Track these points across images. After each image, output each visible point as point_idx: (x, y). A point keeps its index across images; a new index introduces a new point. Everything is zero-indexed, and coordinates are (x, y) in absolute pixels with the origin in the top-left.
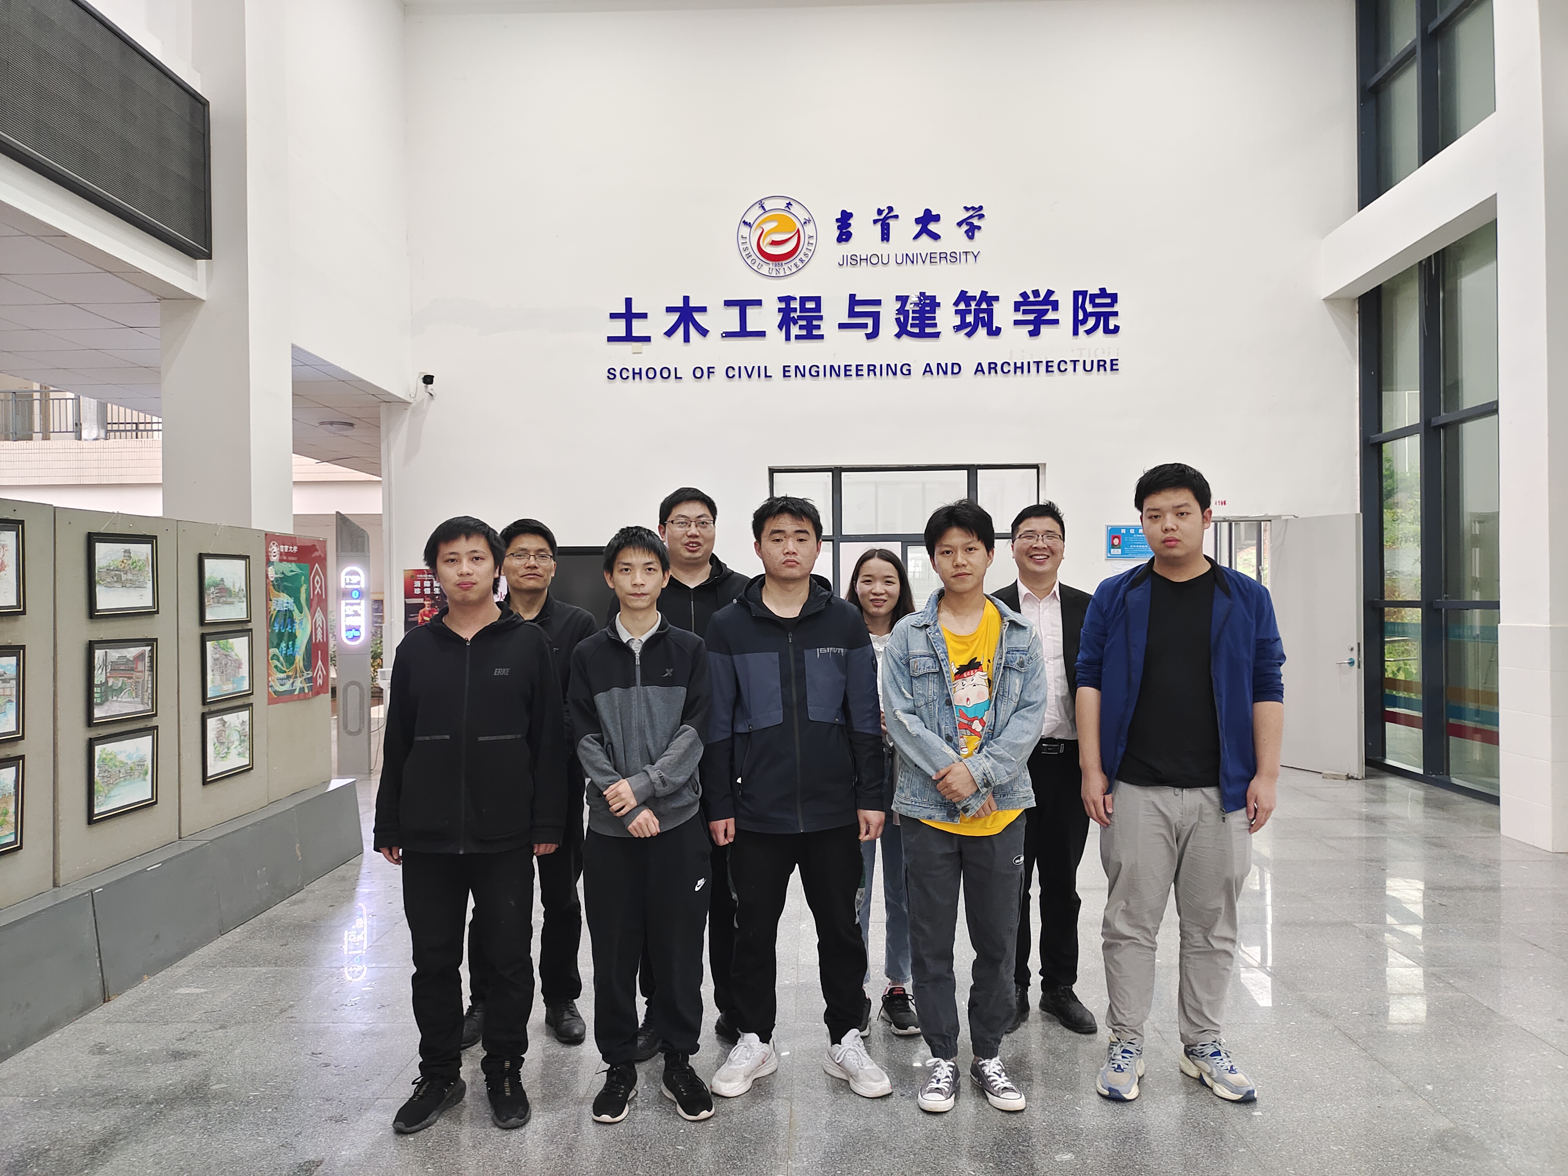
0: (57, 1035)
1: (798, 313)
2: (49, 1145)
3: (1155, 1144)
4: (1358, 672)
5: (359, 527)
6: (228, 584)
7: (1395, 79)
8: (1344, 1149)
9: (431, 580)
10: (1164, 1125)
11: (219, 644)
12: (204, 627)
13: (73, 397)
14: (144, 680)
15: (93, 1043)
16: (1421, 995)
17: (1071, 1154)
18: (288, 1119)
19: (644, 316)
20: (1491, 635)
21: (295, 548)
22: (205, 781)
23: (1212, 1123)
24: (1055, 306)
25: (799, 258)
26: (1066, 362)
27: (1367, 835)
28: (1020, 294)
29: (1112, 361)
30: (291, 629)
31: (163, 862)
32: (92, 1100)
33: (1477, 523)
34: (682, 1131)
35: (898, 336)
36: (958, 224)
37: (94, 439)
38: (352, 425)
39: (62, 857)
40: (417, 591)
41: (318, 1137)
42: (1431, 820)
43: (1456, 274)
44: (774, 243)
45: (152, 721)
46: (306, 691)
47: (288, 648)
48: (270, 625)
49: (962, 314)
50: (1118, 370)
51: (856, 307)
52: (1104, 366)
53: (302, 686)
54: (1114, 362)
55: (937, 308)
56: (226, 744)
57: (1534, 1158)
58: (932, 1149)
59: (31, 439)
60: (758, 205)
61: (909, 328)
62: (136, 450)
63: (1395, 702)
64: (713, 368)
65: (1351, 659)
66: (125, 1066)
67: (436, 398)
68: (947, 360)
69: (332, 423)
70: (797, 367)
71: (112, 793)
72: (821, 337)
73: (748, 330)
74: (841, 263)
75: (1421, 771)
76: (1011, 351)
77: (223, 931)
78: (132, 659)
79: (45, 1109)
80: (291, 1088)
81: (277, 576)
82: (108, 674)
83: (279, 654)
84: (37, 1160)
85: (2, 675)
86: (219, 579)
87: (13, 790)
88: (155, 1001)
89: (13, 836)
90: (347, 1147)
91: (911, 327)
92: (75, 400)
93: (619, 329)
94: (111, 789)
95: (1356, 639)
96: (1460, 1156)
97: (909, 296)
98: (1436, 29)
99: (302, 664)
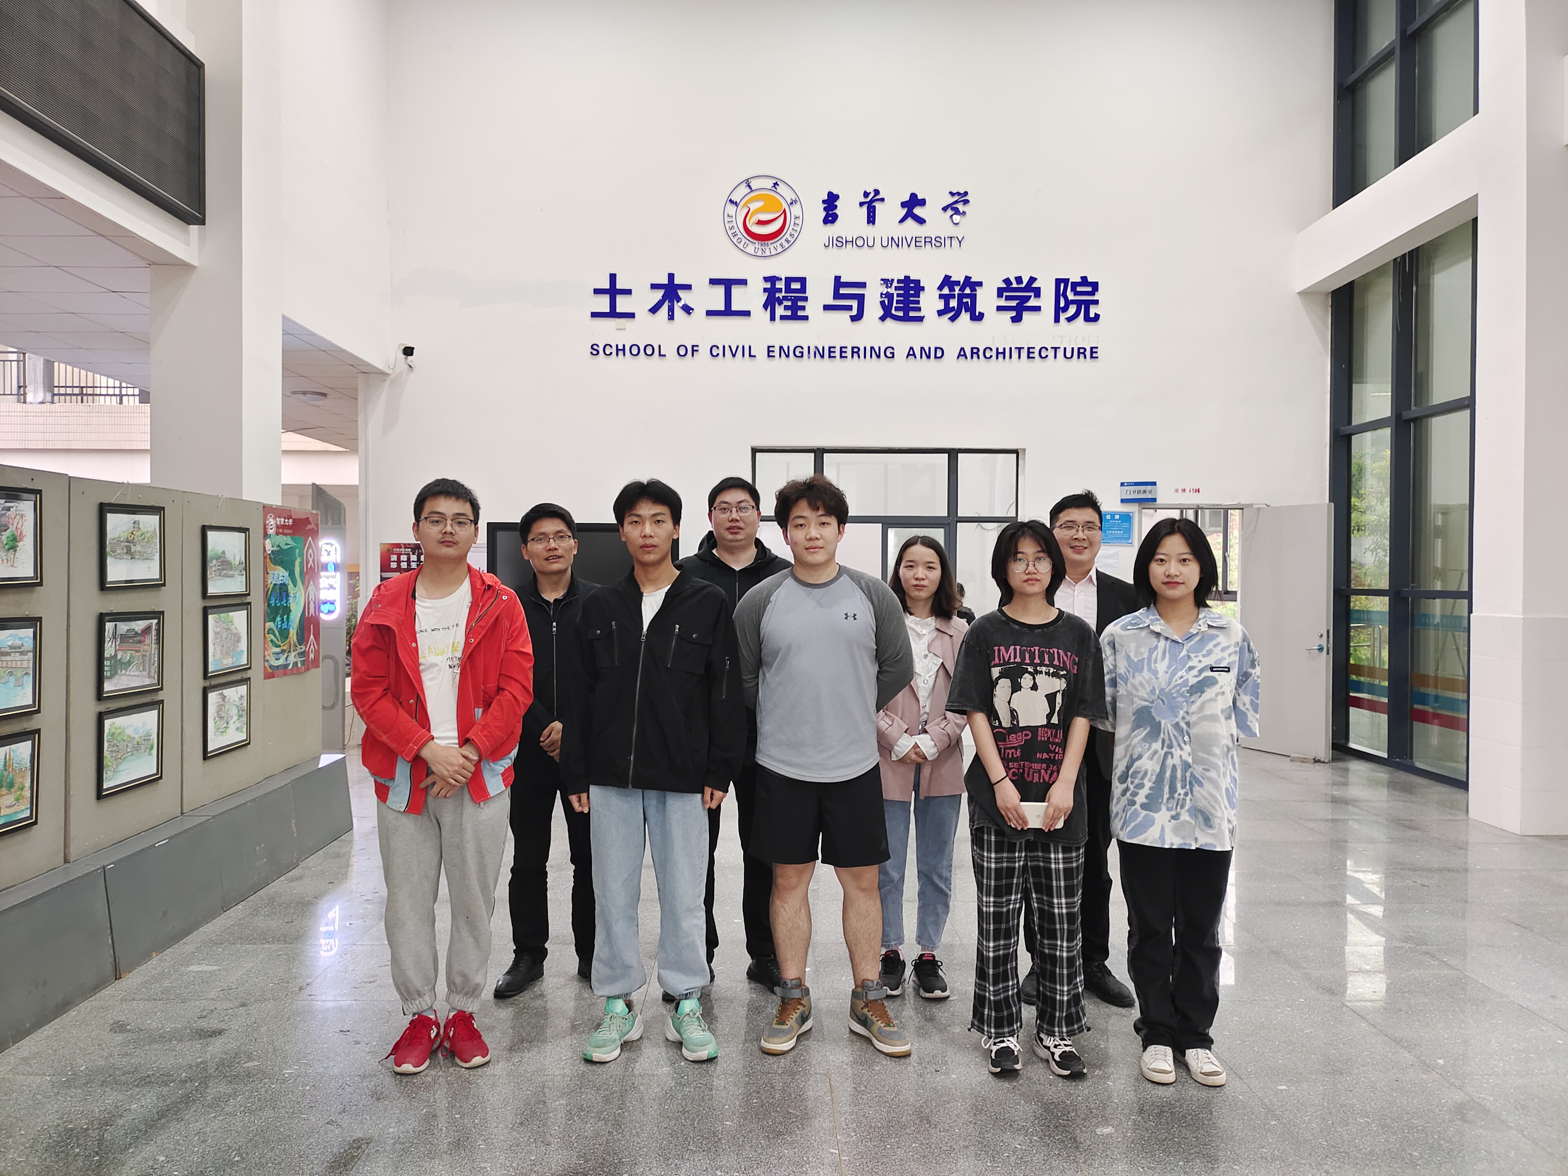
0: (73, 1013)
1: (783, 294)
2: (87, 1124)
3: (1190, 1117)
4: (1327, 657)
5: (335, 499)
6: (229, 556)
7: (1372, 78)
8: (1370, 1121)
9: (408, 555)
10: (1195, 1099)
11: (220, 618)
12: (206, 600)
13: (18, 359)
14: (151, 654)
15: (112, 1021)
16: (1383, 972)
17: (1111, 1128)
19: (628, 292)
21: (291, 521)
22: (206, 756)
23: (1241, 1097)
24: (1037, 292)
26: (1047, 349)
27: (1333, 817)
28: (1003, 281)
29: (1092, 348)
30: (286, 603)
31: (170, 838)
32: (123, 1078)
34: (727, 1107)
35: (883, 319)
36: (943, 209)
37: (40, 403)
38: (324, 395)
39: (73, 831)
40: (394, 565)
42: (1400, 803)
43: (1431, 272)
44: (760, 223)
45: (156, 695)
46: (299, 665)
47: (283, 622)
48: (267, 599)
49: (946, 298)
50: (1097, 357)
51: (841, 289)
52: (1084, 353)
53: (295, 660)
54: (1094, 350)
55: (921, 292)
56: (226, 718)
57: (1549, 1129)
58: (975, 1123)
61: (893, 312)
62: (83, 414)
63: (1359, 687)
64: (697, 346)
65: (1320, 646)
66: (150, 1043)
67: (416, 370)
68: (930, 343)
69: (304, 393)
70: (781, 348)
71: (121, 768)
72: (806, 318)
73: (733, 309)
74: (827, 245)
75: (1385, 755)
76: (993, 336)
77: (225, 908)
78: (140, 632)
79: (76, 1088)
80: (325, 1065)
81: (274, 549)
82: (117, 647)
83: (275, 629)
84: (77, 1140)
85: (20, 648)
86: (221, 551)
87: (29, 765)
88: (168, 978)
89: (29, 811)
90: (394, 1125)
91: (895, 310)
92: (21, 362)
93: (603, 304)
94: (120, 763)
95: (1325, 625)
96: (1480, 1127)
97: (892, 280)
98: (1415, 32)
99: (295, 639)
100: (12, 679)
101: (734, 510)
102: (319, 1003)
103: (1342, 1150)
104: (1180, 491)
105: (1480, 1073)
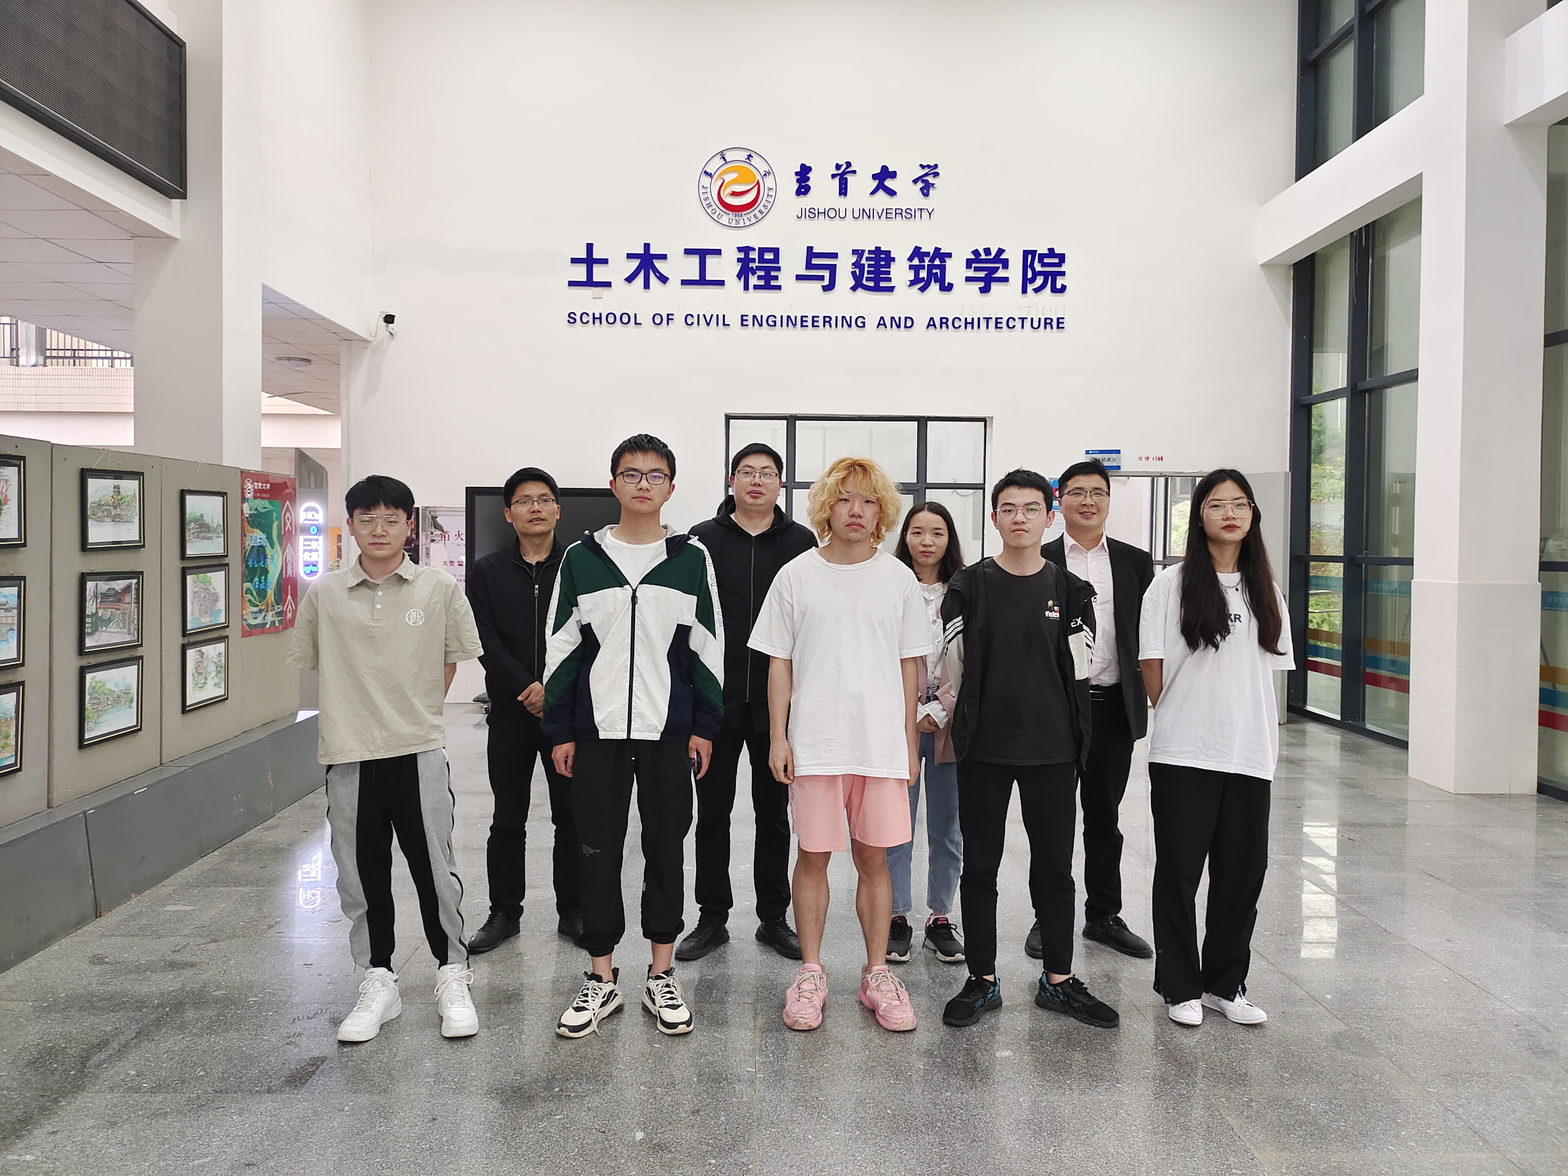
0: (55, 947)
1: (757, 264)
2: (65, 1043)
5: (318, 464)
6: (207, 520)
7: (1333, 54)
11: (198, 578)
12: (184, 561)
13: (11, 322)
14: (130, 612)
15: (91, 955)
17: (1010, 1051)
18: (289, 1021)
19: (605, 261)
20: (1405, 589)
21: (268, 485)
22: (185, 710)
23: (1135, 1026)
24: (1005, 264)
25: (758, 209)
26: (1014, 319)
27: (1286, 776)
28: (972, 252)
29: (1058, 319)
30: (264, 564)
31: (149, 787)
32: (100, 1004)
33: (1398, 484)
35: (854, 289)
36: (913, 181)
37: (32, 366)
38: (309, 361)
39: (55, 779)
41: (320, 1036)
43: (1385, 242)
44: (734, 194)
45: (136, 651)
46: (277, 624)
47: (260, 582)
48: (245, 560)
49: (916, 269)
50: (1063, 328)
51: (813, 259)
52: (1050, 323)
53: (273, 619)
54: (1061, 321)
55: (892, 263)
56: (204, 674)
60: (719, 155)
61: (864, 282)
62: (75, 377)
63: (1317, 651)
64: (673, 315)
66: (126, 973)
67: (396, 337)
68: (900, 313)
69: (289, 359)
70: (754, 317)
71: (102, 719)
72: (779, 288)
73: (707, 278)
74: (800, 216)
75: (1338, 718)
76: (962, 307)
77: (202, 855)
78: (120, 591)
79: (56, 1012)
80: (288, 994)
81: (251, 512)
82: (98, 605)
83: (252, 589)
84: (56, 1057)
85: (4, 605)
86: (199, 514)
87: (14, 716)
88: (145, 917)
89: (13, 758)
91: (866, 280)
92: (14, 325)
93: (580, 273)
94: (100, 715)
96: (1352, 1053)
97: (863, 251)
98: (1373, 9)
99: (273, 599)
102: (286, 939)
103: (1219, 1072)
104: (1144, 459)
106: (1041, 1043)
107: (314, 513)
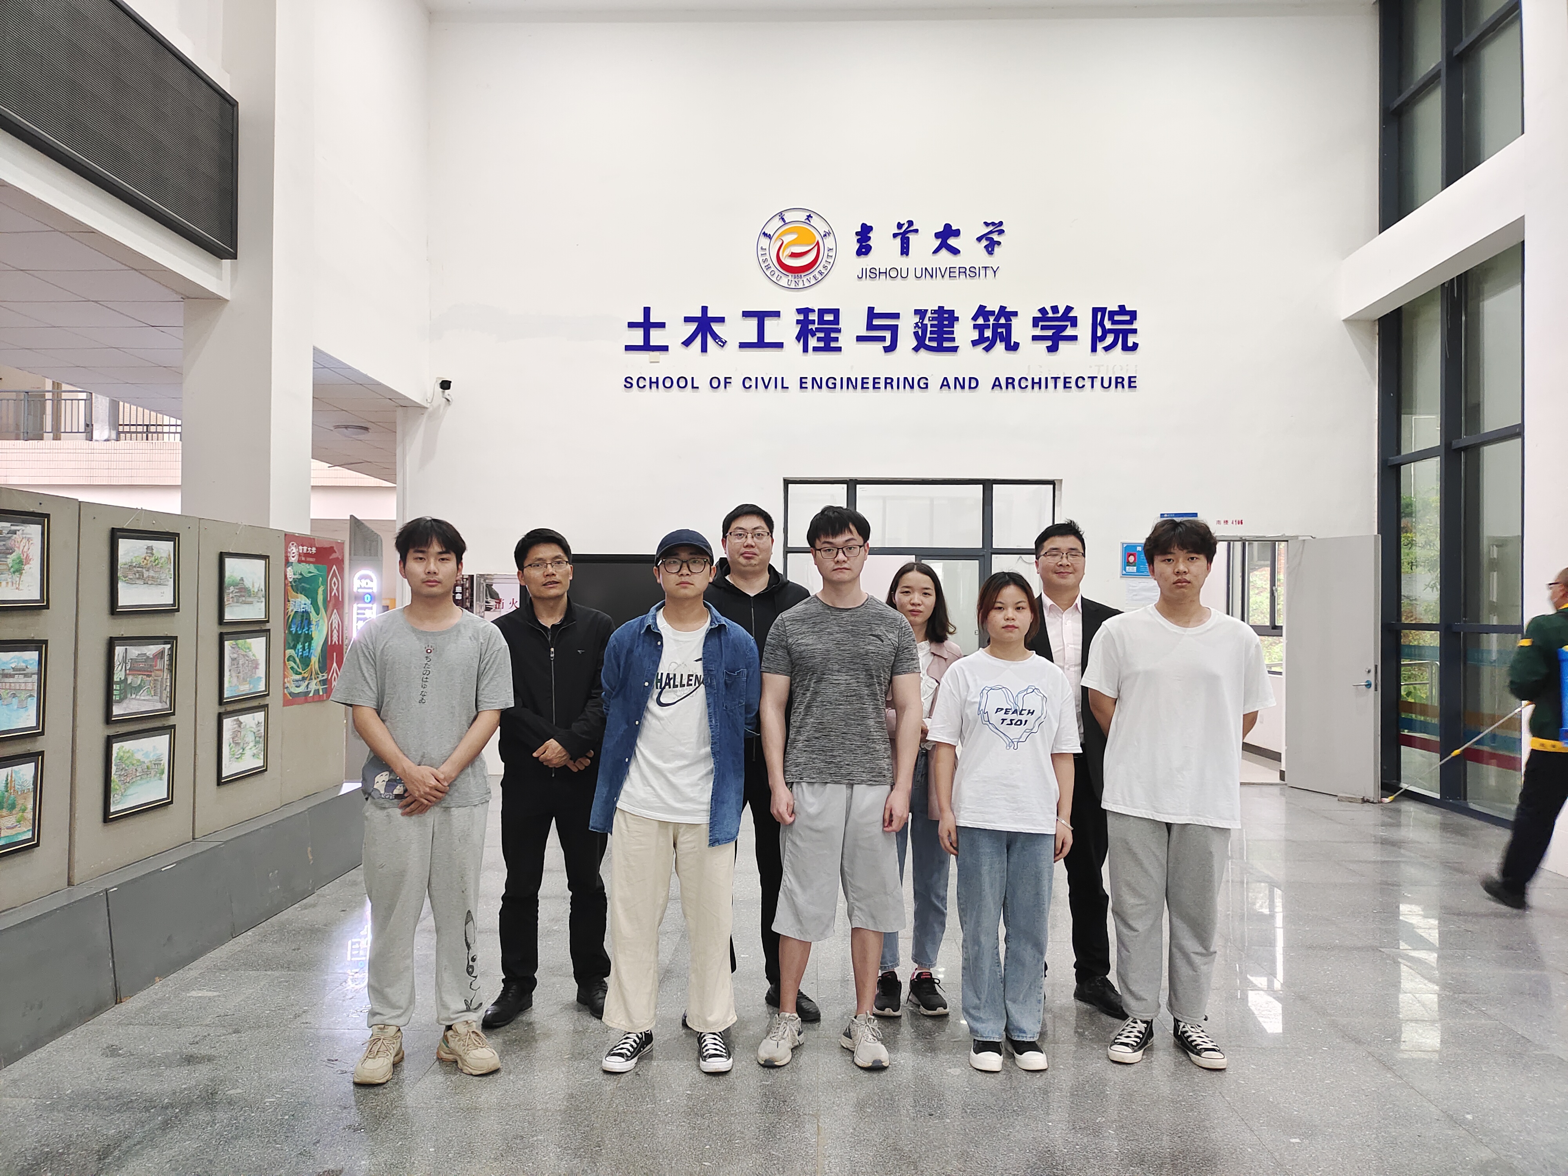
0: (69, 1036)
1: (816, 326)
2: (63, 1148)
4: (1375, 694)
5: (371, 533)
6: (248, 584)
7: (1418, 102)
10: (1200, 1150)
11: (237, 644)
12: (223, 627)
13: (85, 398)
14: (163, 679)
15: (105, 1045)
18: (306, 1127)
19: (662, 325)
21: (314, 549)
22: (220, 781)
23: (1249, 1150)
24: (1074, 322)
25: (818, 270)
26: (1084, 379)
27: (1383, 859)
28: (1039, 310)
29: (1130, 378)
30: (308, 630)
31: (178, 863)
32: (106, 1103)
33: (1495, 547)
34: (708, 1147)
35: (916, 349)
36: (977, 239)
37: (105, 440)
38: (366, 429)
39: (77, 855)
41: (337, 1146)
42: (1451, 845)
43: (1479, 296)
44: (794, 255)
45: (168, 720)
46: (321, 693)
47: (304, 649)
48: (287, 626)
49: (980, 328)
50: (1135, 387)
51: (874, 320)
52: (1122, 383)
53: (317, 688)
54: (1132, 380)
55: (955, 322)
56: (242, 744)
59: (42, 439)
60: (778, 216)
61: (927, 342)
62: (145, 451)
63: (1410, 725)
64: (730, 378)
65: (1367, 681)
66: (139, 1068)
67: (453, 404)
68: (964, 373)
69: (347, 427)
70: (814, 379)
71: (129, 792)
72: (839, 349)
73: (766, 341)
74: (860, 276)
75: (1438, 796)
76: (1029, 366)
77: (235, 935)
78: (151, 657)
79: (59, 1111)
80: (308, 1094)
81: (296, 577)
82: (128, 671)
83: (295, 656)
84: (51, 1164)
85: (24, 670)
86: (239, 579)
87: (32, 786)
88: (168, 1003)
89: (31, 833)
90: (366, 1157)
91: (929, 341)
92: (89, 401)
93: (637, 337)
94: (128, 787)
95: (1373, 661)
97: (927, 310)
98: (1461, 53)
99: (317, 666)
100: (15, 701)
101: (749, 535)
102: (312, 1031)
104: (1222, 522)
105: (1511, 1129)
106: (1143, 1169)
107: (368, 581)
